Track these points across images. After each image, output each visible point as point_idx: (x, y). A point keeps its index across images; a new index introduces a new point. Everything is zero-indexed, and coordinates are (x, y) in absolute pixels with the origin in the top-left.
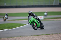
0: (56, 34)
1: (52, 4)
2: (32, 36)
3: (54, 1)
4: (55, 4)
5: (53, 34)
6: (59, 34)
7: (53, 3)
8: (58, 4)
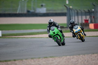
7: (17, 10)
8: (25, 12)
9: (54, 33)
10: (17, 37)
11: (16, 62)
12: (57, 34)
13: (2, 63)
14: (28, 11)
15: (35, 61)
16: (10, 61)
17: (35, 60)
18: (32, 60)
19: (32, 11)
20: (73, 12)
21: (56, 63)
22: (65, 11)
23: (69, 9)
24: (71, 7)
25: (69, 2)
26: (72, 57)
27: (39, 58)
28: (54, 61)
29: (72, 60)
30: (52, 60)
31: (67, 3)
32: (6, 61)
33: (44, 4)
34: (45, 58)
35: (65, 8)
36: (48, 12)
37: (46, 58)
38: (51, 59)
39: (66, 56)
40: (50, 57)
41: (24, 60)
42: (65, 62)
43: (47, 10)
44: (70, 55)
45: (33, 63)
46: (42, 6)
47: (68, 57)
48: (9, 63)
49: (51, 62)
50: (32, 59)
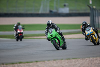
0: (43, 62)
1: (37, 12)
2: (3, 64)
3: (42, 7)
4: (43, 12)
5: (37, 62)
6: (48, 62)
7: (39, 10)
8: (48, 12)
9: (52, 36)
10: (39, 37)
11: (38, 63)
12: (55, 37)
13: (24, 64)
14: (51, 11)
15: (57, 63)
16: (32, 62)
17: (57, 61)
18: (54, 62)
19: (54, 11)
20: (97, 12)
21: (79, 65)
22: (89, 11)
23: (92, 9)
24: (94, 7)
25: (92, 2)
26: (95, 58)
27: (62, 59)
28: (77, 63)
29: (95, 61)
30: (75, 62)
31: (91, 3)
32: (27, 62)
33: (66, 4)
34: (67, 59)
35: (88, 8)
36: (71, 12)
37: (69, 59)
38: (74, 60)
39: (89, 57)
40: (73, 58)
41: (46, 62)
42: (88, 64)
43: (70, 10)
44: (93, 57)
45: (55, 65)
46: (65, 6)
47: (91, 58)
48: (31, 64)
49: (73, 63)
50: (54, 60)
